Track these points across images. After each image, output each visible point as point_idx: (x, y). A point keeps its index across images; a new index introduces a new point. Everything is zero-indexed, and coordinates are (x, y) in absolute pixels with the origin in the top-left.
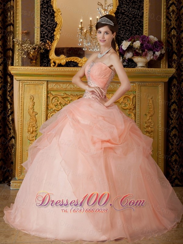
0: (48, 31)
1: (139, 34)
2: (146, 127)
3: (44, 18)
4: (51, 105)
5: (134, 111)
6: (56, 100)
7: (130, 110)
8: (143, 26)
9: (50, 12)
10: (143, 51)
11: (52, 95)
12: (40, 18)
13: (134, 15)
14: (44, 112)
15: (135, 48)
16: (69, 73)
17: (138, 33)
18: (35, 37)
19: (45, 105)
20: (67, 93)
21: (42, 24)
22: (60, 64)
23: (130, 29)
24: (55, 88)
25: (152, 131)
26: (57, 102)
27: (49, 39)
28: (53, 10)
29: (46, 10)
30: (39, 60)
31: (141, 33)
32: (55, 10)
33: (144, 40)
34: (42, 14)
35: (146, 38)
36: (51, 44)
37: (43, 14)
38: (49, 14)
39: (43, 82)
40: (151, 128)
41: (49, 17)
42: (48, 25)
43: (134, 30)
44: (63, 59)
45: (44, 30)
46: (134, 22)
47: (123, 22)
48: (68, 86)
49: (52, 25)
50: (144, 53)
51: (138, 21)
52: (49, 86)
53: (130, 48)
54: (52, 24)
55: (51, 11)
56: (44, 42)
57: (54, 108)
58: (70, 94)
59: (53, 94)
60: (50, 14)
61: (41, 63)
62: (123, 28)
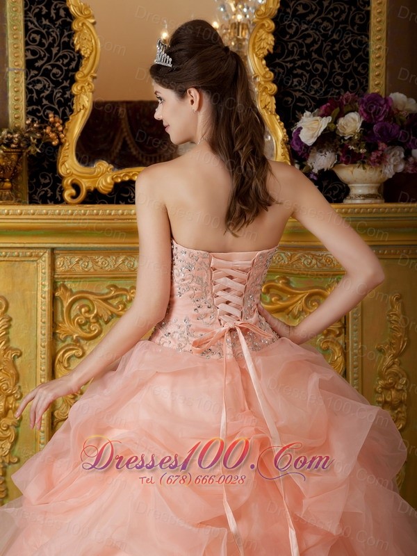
0: (53, 82)
1: (353, 88)
2: (382, 388)
3: (38, 38)
4: (67, 325)
5: (341, 340)
6: (83, 310)
7: (326, 335)
8: (368, 61)
9: (58, 17)
10: (372, 147)
11: (68, 294)
12: (26, 36)
13: (337, 24)
14: (44, 347)
15: (343, 138)
16: (123, 224)
17: (350, 83)
18: (10, 103)
19: (47, 325)
20: (120, 284)
21: (30, 57)
22: (96, 190)
23: (325, 70)
24: (79, 269)
25: (401, 402)
26: (87, 315)
27: (56, 107)
28: (67, 10)
29: (45, 11)
30: (24, 179)
31: (361, 84)
32: (72, 9)
33: (374, 109)
34: (29, 24)
35: (382, 102)
36: (63, 125)
37: (36, 26)
38: (54, 25)
39: (38, 251)
40: (398, 390)
41: (54, 34)
42: (52, 62)
43: (339, 74)
44: (103, 175)
45: (38, 78)
46: (337, 47)
47: (301, 46)
48: (123, 262)
49: (66, 61)
50: (374, 155)
51: (350, 43)
52: (59, 262)
53: (328, 139)
54: (65, 57)
55: (62, 13)
56: (39, 118)
57: (77, 333)
58: (128, 288)
59: (74, 290)
60: (59, 22)
61: (31, 188)
62: (302, 67)
